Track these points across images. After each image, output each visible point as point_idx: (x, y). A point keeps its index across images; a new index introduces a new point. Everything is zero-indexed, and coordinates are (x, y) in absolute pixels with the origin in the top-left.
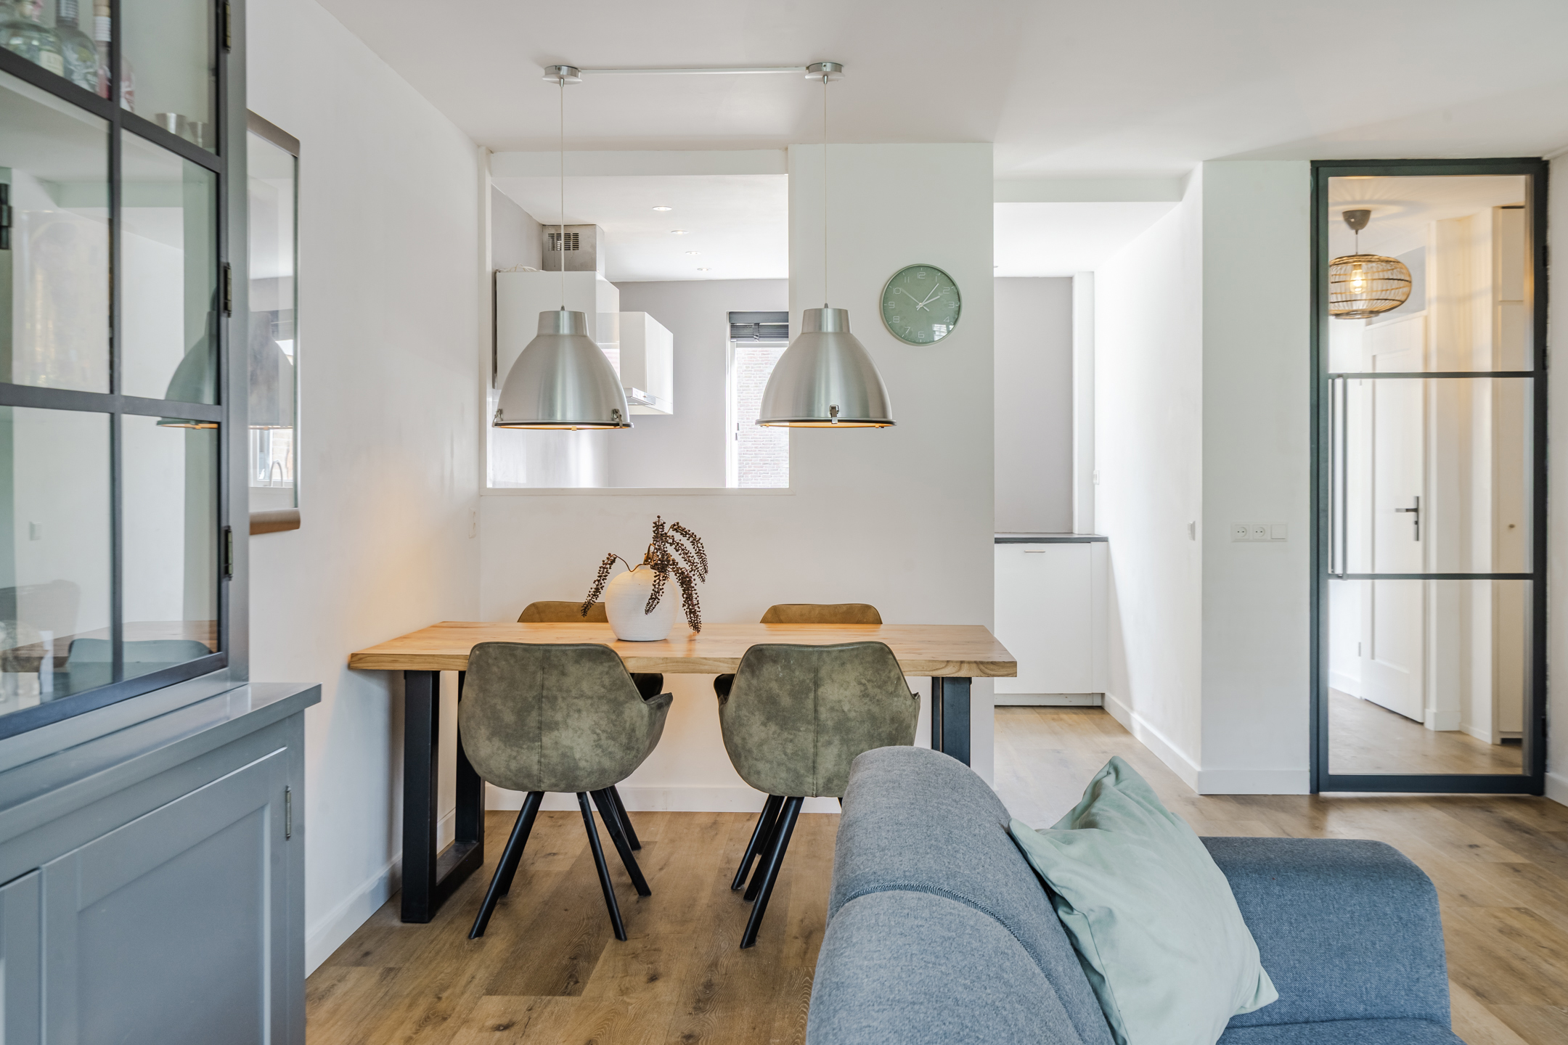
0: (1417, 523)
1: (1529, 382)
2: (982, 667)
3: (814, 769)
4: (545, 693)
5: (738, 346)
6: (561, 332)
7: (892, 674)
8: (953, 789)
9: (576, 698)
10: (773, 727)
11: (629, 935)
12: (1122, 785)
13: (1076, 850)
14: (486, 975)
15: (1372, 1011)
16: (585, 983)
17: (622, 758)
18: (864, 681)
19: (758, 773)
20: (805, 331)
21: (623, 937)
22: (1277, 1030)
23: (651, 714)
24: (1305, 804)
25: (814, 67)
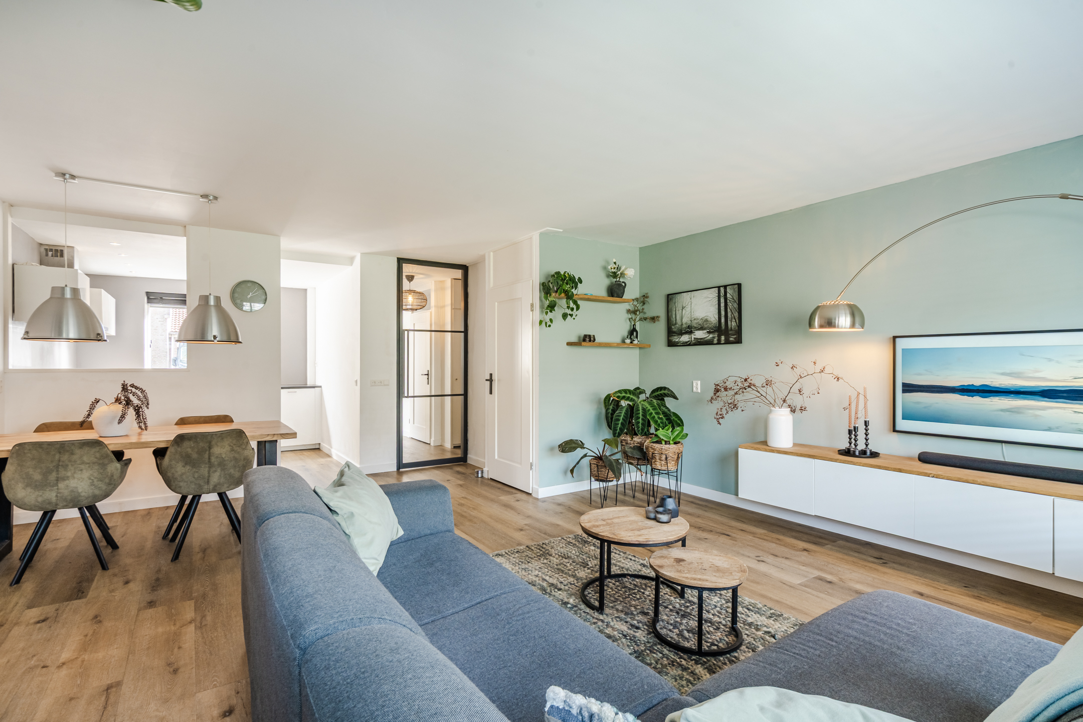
0: (428, 379)
1: (462, 334)
2: (282, 435)
3: (208, 482)
4: (61, 463)
5: (151, 307)
6: (65, 297)
7: (245, 441)
8: (292, 478)
9: (80, 464)
10: (188, 467)
11: (109, 567)
12: (351, 471)
13: (338, 494)
14: (25, 601)
15: (432, 532)
16: (88, 592)
17: (106, 489)
18: (232, 445)
19: (180, 487)
20: (200, 304)
21: (107, 568)
22: (404, 544)
23: (121, 468)
24: (395, 474)
25: (204, 196)
